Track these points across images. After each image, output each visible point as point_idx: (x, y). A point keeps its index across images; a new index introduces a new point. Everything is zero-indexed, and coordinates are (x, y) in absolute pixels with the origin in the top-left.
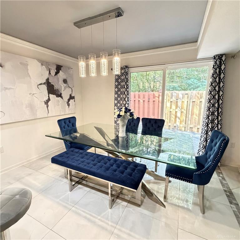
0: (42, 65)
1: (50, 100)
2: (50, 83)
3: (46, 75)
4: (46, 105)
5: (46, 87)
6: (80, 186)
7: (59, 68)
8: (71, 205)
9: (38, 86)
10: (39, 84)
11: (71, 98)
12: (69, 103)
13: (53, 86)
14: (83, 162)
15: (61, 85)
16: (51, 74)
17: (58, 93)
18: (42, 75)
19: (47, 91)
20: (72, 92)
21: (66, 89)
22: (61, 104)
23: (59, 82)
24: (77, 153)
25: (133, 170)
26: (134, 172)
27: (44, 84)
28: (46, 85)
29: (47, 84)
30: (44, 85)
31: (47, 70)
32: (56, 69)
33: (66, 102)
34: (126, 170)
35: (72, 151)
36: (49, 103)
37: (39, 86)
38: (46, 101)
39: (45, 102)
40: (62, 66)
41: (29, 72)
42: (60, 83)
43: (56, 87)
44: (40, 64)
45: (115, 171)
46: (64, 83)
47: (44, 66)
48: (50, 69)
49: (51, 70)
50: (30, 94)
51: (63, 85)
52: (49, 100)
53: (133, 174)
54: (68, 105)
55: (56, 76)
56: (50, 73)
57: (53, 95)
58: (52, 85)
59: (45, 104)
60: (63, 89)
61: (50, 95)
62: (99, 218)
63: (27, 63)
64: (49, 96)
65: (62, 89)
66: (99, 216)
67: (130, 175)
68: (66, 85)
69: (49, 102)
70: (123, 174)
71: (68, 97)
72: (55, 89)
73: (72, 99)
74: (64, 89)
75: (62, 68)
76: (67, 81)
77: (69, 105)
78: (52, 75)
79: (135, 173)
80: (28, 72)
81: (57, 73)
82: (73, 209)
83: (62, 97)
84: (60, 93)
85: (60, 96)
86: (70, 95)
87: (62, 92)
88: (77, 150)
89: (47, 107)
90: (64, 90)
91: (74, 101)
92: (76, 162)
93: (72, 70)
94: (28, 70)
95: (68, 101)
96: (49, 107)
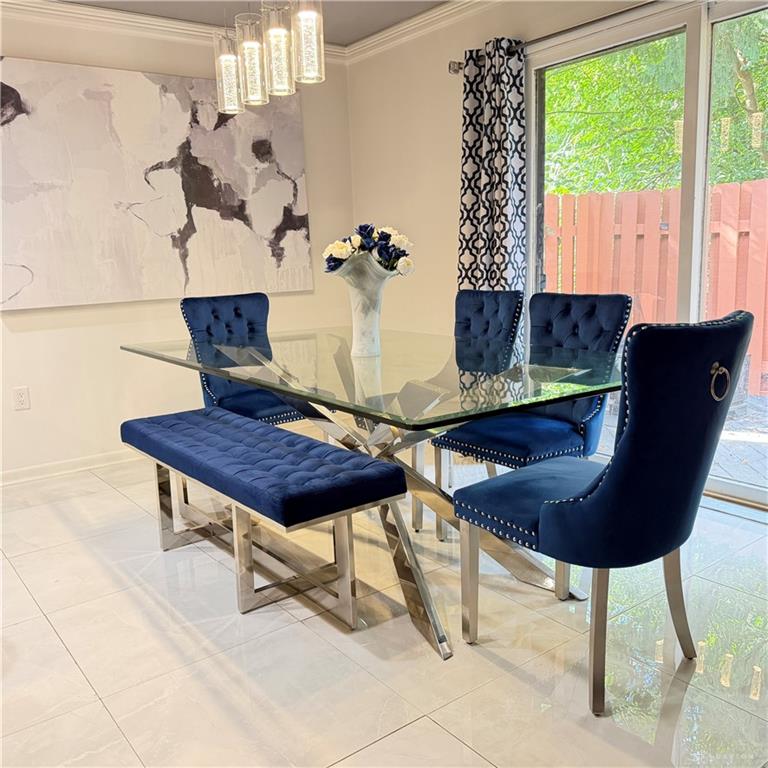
0: (165, 89)
1: (194, 231)
2: (197, 158)
3: (180, 130)
4: (177, 250)
5: (180, 180)
9: (146, 174)
10: (150, 166)
11: (292, 221)
12: (282, 244)
13: (207, 170)
15: (243, 165)
16: (198, 123)
17: (232, 203)
18: (164, 130)
19: (183, 194)
20: (295, 195)
21: (264, 185)
22: (241, 246)
23: (233, 154)
27: (172, 164)
28: (180, 169)
29: (184, 166)
30: (172, 170)
31: (184, 110)
33: (266, 243)
36: (188, 243)
37: (153, 175)
38: (178, 235)
39: (173, 238)
41: (116, 122)
42: (238, 157)
43: (220, 177)
44: (157, 87)
46: (258, 157)
47: (173, 95)
48: (195, 102)
49: (199, 107)
50: (118, 205)
51: (253, 167)
52: (190, 228)
54: (273, 255)
55: (219, 130)
56: (195, 120)
57: (208, 208)
58: (205, 167)
59: (175, 245)
60: (252, 182)
61: (195, 209)
63: (107, 89)
64: (189, 215)
65: (246, 185)
68: (266, 165)
69: (189, 236)
71: (278, 220)
72: (216, 184)
73: (296, 228)
74: (256, 184)
76: (270, 148)
77: (278, 254)
78: (204, 130)
80: (111, 121)
83: (245, 219)
84: (236, 203)
85: (239, 212)
86: (288, 211)
87: (249, 198)
89: (184, 256)
90: (255, 191)
91: (308, 237)
94: (110, 114)
95: (273, 236)
96: (188, 259)
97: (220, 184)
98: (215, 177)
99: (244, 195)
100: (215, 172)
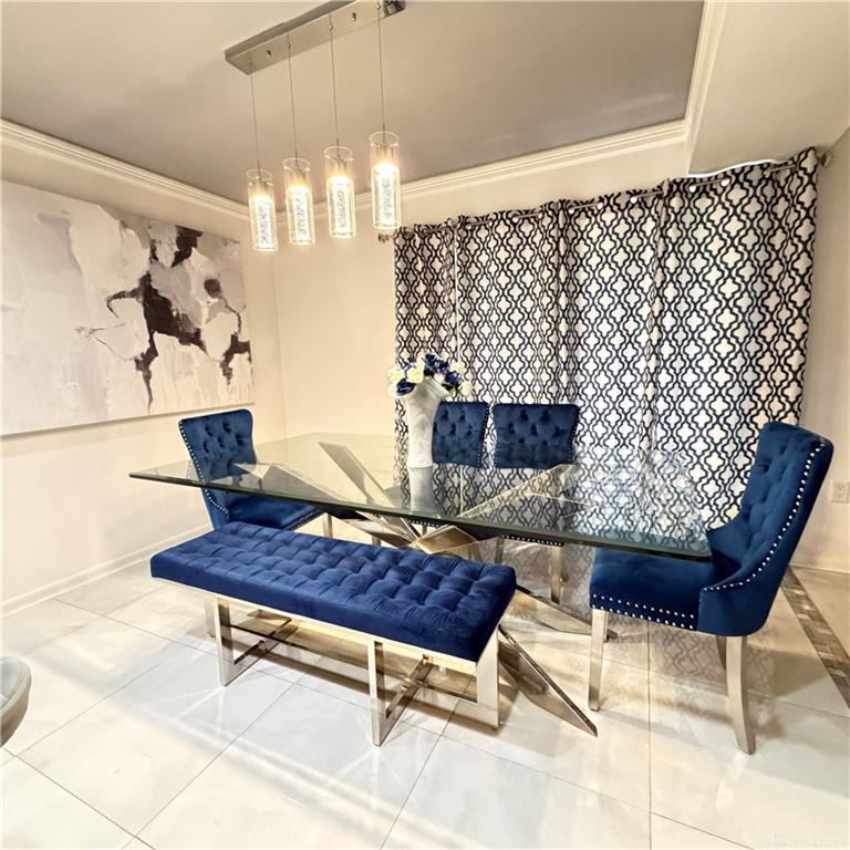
0: (124, 225)
1: (156, 355)
2: (156, 291)
3: (141, 264)
4: (141, 373)
5: (142, 308)
6: (264, 663)
7: (187, 240)
8: (223, 738)
9: (109, 301)
10: (112, 294)
11: (237, 347)
12: (231, 365)
13: (166, 303)
14: (269, 567)
15: (198, 300)
16: (157, 259)
17: (187, 331)
18: (125, 263)
19: (145, 321)
20: (239, 326)
21: (215, 316)
22: (197, 368)
23: (189, 289)
24: (251, 537)
25: (464, 588)
26: (466, 593)
27: (134, 294)
28: (141, 299)
29: (145, 297)
30: (134, 299)
31: (144, 247)
32: (179, 242)
33: (218, 364)
34: (437, 588)
35: (235, 532)
36: (152, 363)
37: (114, 303)
38: (141, 359)
39: (137, 361)
40: (199, 234)
41: (75, 249)
42: (193, 292)
43: (178, 308)
44: (116, 223)
45: (393, 593)
46: (209, 293)
47: (131, 232)
48: (153, 241)
49: (157, 245)
50: (79, 330)
51: (205, 302)
53: (462, 600)
54: (224, 374)
55: (175, 267)
56: (154, 257)
57: (169, 334)
58: (164, 299)
59: (138, 368)
60: (205, 313)
61: (156, 335)
62: (332, 781)
63: (65, 216)
64: (151, 341)
65: (201, 316)
66: (331, 774)
67: (451, 604)
68: (216, 300)
69: (152, 359)
70: (423, 604)
71: (226, 345)
72: (174, 314)
73: (241, 352)
74: (209, 314)
75: (200, 241)
76: (219, 286)
77: (228, 373)
78: (163, 266)
79: (472, 597)
80: (70, 248)
81: (181, 257)
82: (233, 750)
83: (201, 345)
84: (193, 331)
85: (194, 338)
86: (234, 338)
87: (203, 327)
88: (252, 529)
89: (147, 378)
90: (208, 321)
91: (250, 359)
92: (244, 567)
93: (237, 246)
94: (69, 242)
95: (223, 359)
96: (151, 381)
97: (178, 314)
98: (174, 307)
99: (200, 324)
100: (173, 302)
